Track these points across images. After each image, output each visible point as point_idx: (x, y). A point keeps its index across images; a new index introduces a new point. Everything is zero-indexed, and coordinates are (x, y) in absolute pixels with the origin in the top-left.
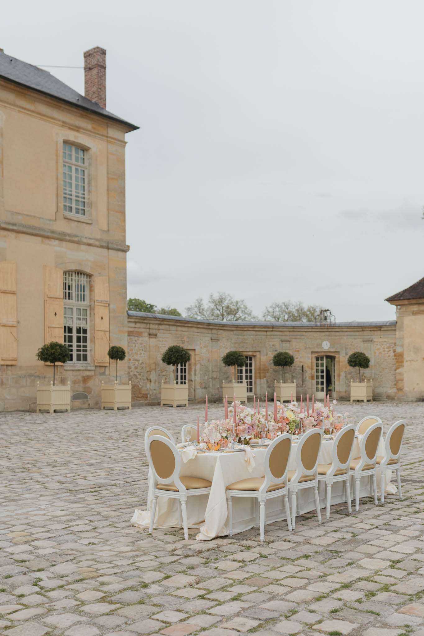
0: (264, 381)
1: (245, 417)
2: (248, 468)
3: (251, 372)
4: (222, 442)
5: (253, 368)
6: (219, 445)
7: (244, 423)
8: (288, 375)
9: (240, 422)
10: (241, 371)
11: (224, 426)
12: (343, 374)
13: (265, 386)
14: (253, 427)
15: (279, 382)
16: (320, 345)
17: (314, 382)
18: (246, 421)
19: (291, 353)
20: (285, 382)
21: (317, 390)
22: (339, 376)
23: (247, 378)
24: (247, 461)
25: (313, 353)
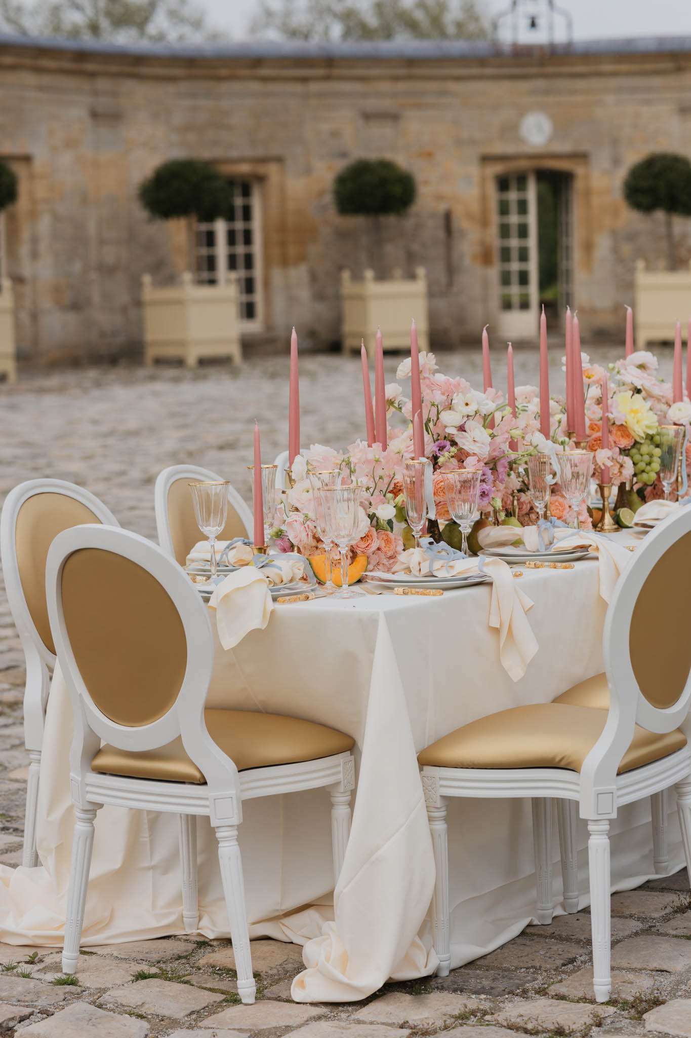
0: (299, 274)
1: (462, 429)
2: (506, 663)
3: (248, 238)
4: (374, 547)
5: (257, 224)
6: (361, 560)
7: (461, 457)
8: (392, 251)
9: (441, 448)
10: (210, 238)
12: (603, 244)
13: (304, 293)
14: (494, 469)
15: (357, 277)
16: (511, 130)
17: (494, 273)
18: (465, 442)
19: (402, 161)
20: (382, 276)
21: (507, 305)
22: (588, 247)
23: (232, 263)
24: (496, 631)
25: (486, 159)
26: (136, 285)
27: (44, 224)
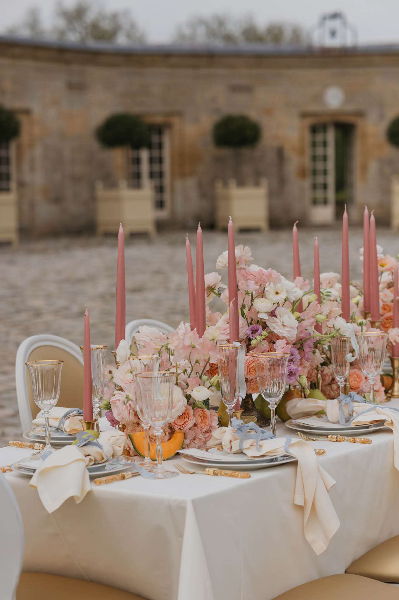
0: (191, 183)
1: (272, 314)
2: (310, 537)
3: (160, 160)
4: (190, 424)
5: (167, 153)
6: (178, 437)
7: (272, 339)
8: (247, 170)
9: (254, 332)
10: (137, 161)
11: (195, 357)
12: (373, 167)
13: (194, 195)
14: (301, 349)
15: (226, 185)
16: (319, 98)
17: (307, 183)
18: (275, 326)
19: (253, 115)
20: (241, 183)
21: (315, 202)
22: (364, 168)
23: (152, 175)
24: (301, 508)
25: (304, 115)
26: (92, 188)
27: (38, 152)
